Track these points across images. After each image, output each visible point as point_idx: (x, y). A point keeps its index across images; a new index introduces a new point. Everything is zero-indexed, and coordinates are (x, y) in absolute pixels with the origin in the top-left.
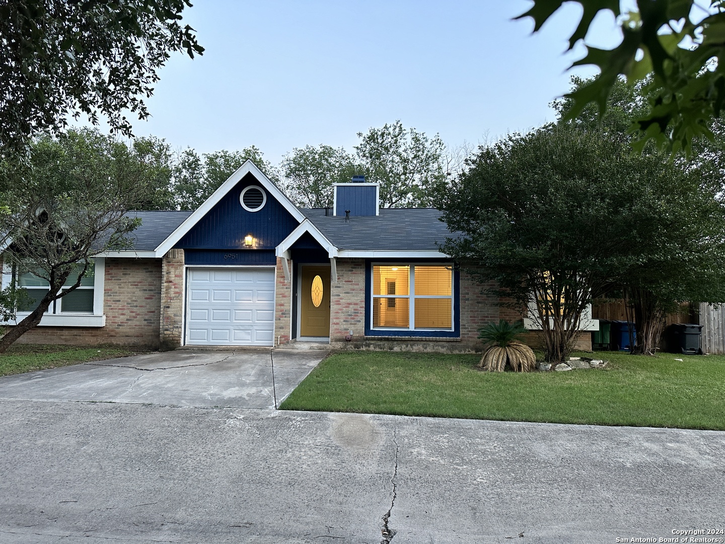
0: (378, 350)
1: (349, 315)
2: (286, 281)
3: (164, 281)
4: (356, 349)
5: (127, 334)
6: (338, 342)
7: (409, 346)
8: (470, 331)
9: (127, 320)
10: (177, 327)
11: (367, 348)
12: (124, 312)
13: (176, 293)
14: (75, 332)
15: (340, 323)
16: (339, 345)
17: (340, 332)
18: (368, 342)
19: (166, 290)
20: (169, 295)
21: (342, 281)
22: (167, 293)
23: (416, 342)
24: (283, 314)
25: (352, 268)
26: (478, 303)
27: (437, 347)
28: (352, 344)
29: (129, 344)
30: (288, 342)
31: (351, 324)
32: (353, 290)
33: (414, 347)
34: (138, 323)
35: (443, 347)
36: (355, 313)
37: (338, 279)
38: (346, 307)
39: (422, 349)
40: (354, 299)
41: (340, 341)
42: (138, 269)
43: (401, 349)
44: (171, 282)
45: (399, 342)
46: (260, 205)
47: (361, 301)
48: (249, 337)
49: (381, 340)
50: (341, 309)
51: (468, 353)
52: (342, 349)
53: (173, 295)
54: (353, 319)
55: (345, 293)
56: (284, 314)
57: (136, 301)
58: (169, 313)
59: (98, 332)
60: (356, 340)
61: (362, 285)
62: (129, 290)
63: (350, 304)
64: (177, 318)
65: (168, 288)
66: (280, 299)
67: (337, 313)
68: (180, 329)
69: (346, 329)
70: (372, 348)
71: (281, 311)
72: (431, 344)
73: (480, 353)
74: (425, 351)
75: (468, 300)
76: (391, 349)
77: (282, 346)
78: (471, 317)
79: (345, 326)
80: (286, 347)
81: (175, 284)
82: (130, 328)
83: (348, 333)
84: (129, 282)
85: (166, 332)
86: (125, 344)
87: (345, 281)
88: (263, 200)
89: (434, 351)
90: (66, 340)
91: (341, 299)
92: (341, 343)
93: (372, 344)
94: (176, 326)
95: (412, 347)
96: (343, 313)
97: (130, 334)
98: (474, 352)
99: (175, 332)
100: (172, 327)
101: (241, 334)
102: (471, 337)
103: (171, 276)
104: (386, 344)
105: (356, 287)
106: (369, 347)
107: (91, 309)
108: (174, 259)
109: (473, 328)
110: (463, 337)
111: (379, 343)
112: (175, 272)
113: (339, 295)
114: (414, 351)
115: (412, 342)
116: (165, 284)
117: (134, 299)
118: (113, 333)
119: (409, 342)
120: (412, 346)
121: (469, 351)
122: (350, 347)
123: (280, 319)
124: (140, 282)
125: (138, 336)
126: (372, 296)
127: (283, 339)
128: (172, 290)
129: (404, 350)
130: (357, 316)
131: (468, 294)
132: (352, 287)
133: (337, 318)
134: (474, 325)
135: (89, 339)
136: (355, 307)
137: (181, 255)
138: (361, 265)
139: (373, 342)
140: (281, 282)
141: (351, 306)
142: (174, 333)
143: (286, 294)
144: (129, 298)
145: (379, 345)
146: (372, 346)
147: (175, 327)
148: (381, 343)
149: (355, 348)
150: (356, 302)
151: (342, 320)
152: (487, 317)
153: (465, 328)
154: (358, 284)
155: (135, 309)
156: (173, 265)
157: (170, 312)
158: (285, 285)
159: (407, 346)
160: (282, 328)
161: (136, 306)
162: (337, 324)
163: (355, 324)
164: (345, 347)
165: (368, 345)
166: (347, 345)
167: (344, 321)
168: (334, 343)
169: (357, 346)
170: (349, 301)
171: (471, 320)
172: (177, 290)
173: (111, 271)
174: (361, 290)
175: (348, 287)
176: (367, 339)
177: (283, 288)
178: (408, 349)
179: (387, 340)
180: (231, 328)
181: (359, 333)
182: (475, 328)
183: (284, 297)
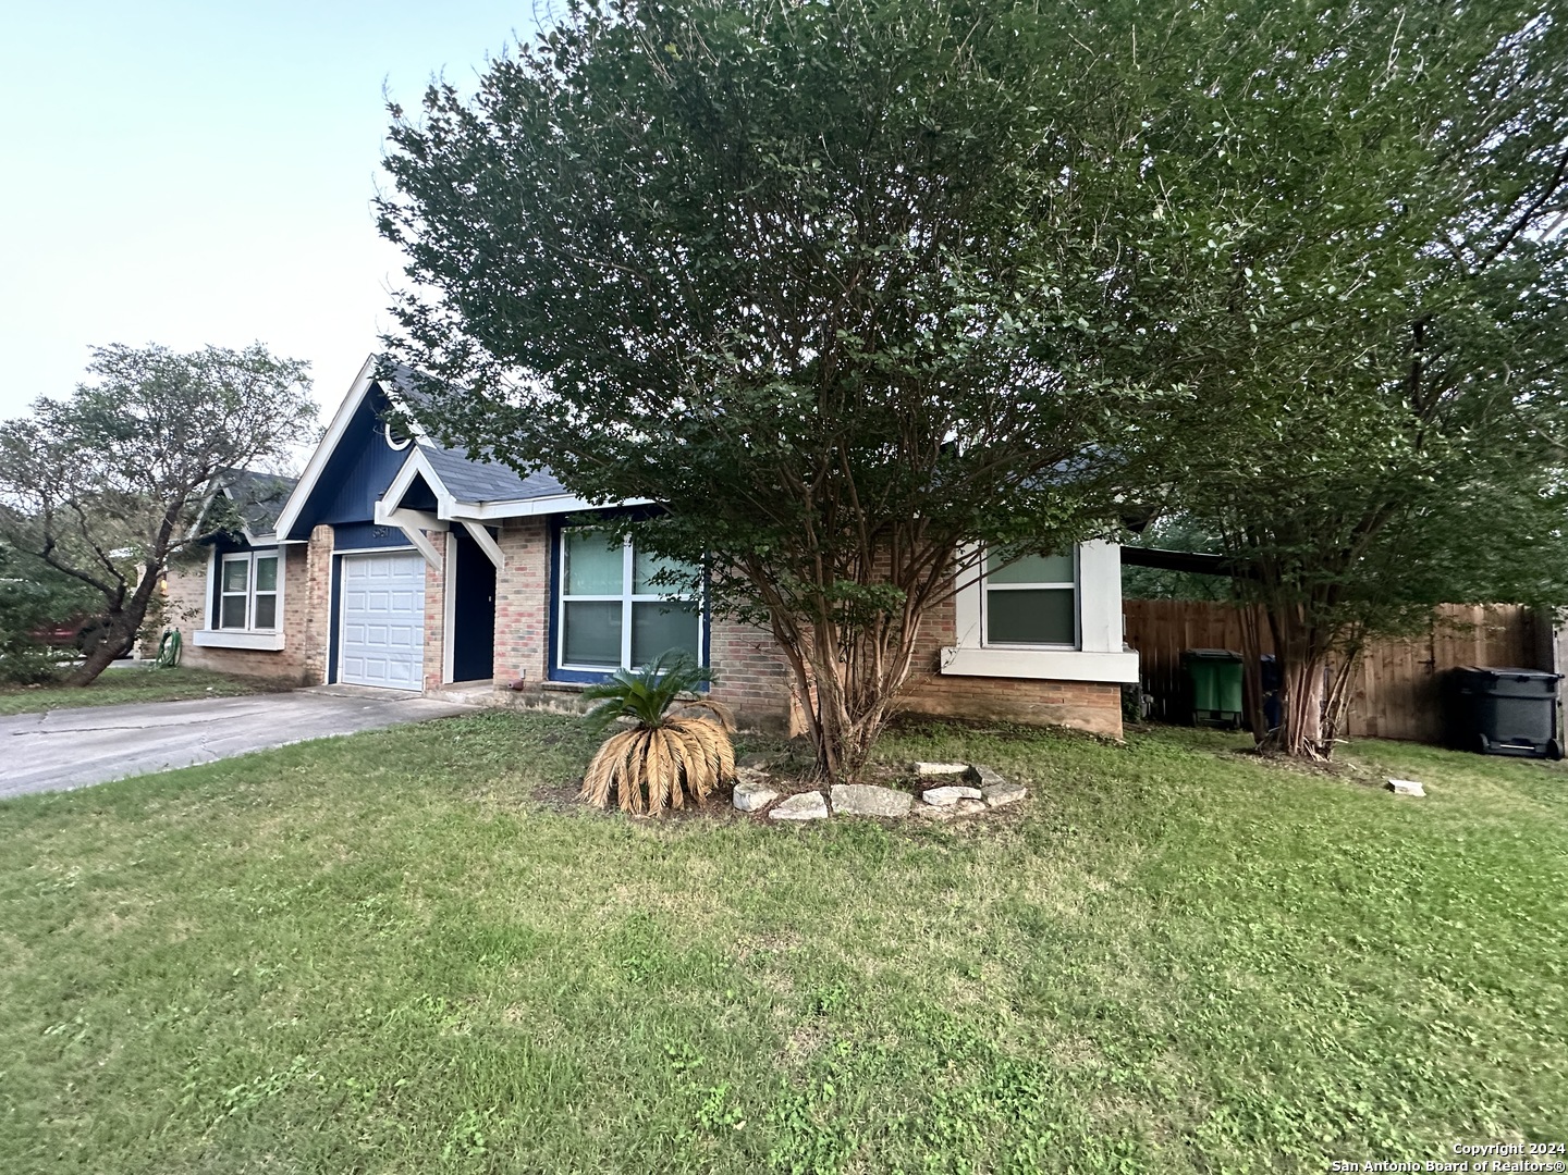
0: (561, 711)
1: (522, 638)
2: (437, 573)
4: (529, 708)
5: (303, 663)
6: (505, 692)
8: (728, 679)
11: (545, 706)
12: (301, 628)
13: (318, 598)
14: (260, 657)
15: (508, 654)
16: (503, 698)
17: (507, 672)
18: (547, 694)
19: (310, 593)
21: (509, 569)
22: (310, 598)
24: (432, 634)
25: (527, 541)
28: (523, 697)
30: (438, 688)
31: (523, 656)
32: (527, 586)
36: (530, 633)
37: (506, 564)
38: (516, 621)
40: (527, 606)
41: (507, 690)
44: (315, 580)
47: (538, 610)
48: (405, 674)
49: (565, 690)
50: (508, 626)
52: (508, 705)
53: (316, 601)
54: (526, 645)
55: (515, 592)
56: (434, 633)
58: (313, 630)
59: (278, 659)
60: (530, 690)
61: (540, 576)
63: (521, 615)
64: (320, 639)
65: (312, 589)
66: (429, 606)
67: (503, 632)
69: (516, 667)
70: (552, 707)
71: (431, 628)
73: (746, 732)
76: (581, 711)
77: (430, 694)
78: (731, 644)
79: (514, 660)
80: (436, 697)
81: (319, 584)
83: (518, 673)
87: (517, 569)
90: (252, 669)
91: (510, 605)
92: (508, 693)
93: (552, 698)
94: (319, 651)
96: (511, 632)
99: (320, 662)
100: (316, 653)
102: (731, 693)
103: (315, 569)
104: (576, 699)
105: (531, 580)
106: (549, 705)
107: (272, 626)
108: (319, 543)
109: (735, 672)
110: (714, 691)
111: (565, 697)
112: (320, 563)
113: (506, 598)
116: (309, 584)
118: (291, 661)
122: (521, 704)
123: (429, 644)
126: (562, 598)
127: (432, 681)
128: (317, 594)
130: (531, 639)
132: (525, 580)
133: (503, 644)
134: (737, 663)
135: (271, 670)
136: (529, 621)
137: (324, 535)
138: (538, 534)
139: (554, 695)
140: (431, 575)
141: (523, 619)
143: (438, 597)
145: (564, 702)
146: (552, 702)
147: (319, 653)
148: (569, 698)
149: (527, 705)
150: (529, 610)
151: (509, 648)
153: (720, 671)
154: (534, 575)
156: (318, 552)
157: (314, 628)
158: (435, 580)
160: (431, 660)
162: (503, 655)
163: (529, 656)
164: (512, 702)
165: (546, 701)
166: (516, 698)
167: (514, 650)
168: (498, 693)
169: (530, 703)
170: (519, 609)
171: (731, 651)
172: (321, 593)
173: (292, 567)
174: (538, 586)
175: (519, 580)
176: (547, 688)
177: (432, 586)
179: (576, 691)
180: (388, 657)
181: (534, 674)
182: (740, 672)
183: (434, 601)
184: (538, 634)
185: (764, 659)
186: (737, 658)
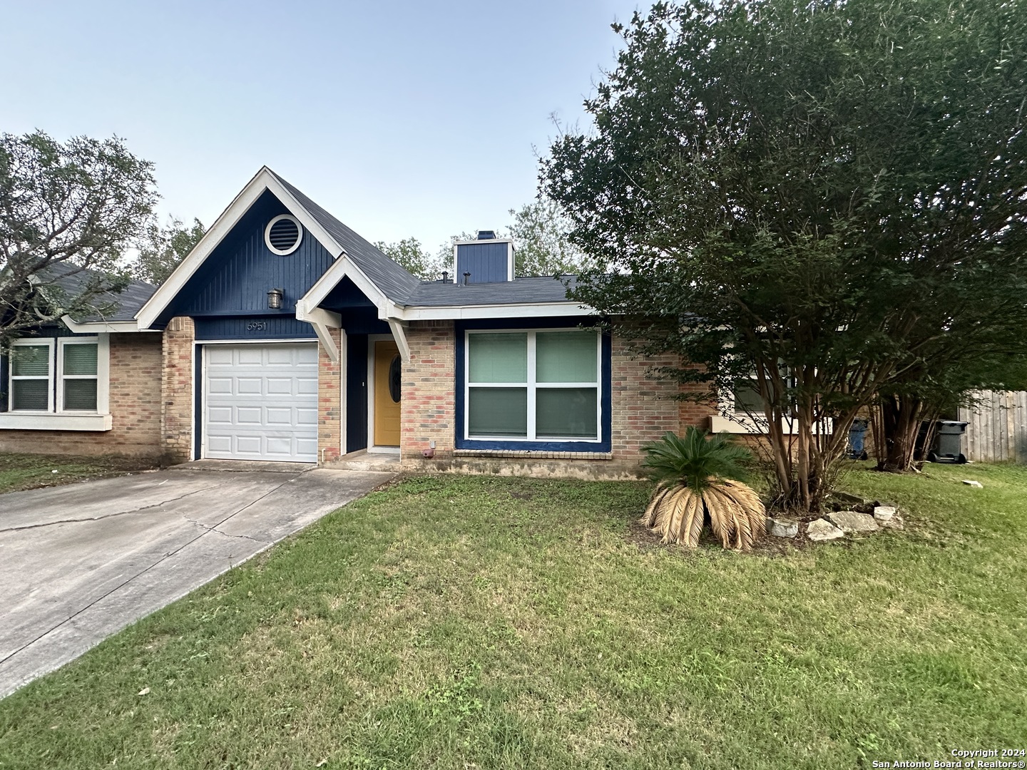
0: (474, 472)
1: (430, 416)
2: (332, 363)
3: (165, 366)
4: (441, 471)
5: (139, 441)
6: (413, 460)
7: (526, 466)
8: (628, 443)
9: (139, 421)
10: (184, 433)
11: (458, 469)
12: (135, 409)
13: (181, 382)
14: (77, 438)
15: (416, 429)
16: (414, 465)
17: (415, 443)
18: (459, 460)
19: (168, 378)
20: (172, 386)
21: (417, 361)
22: (169, 383)
23: (535, 460)
24: (329, 414)
25: (434, 339)
26: (643, 394)
27: (572, 470)
28: (434, 463)
29: (141, 454)
30: (337, 459)
31: (432, 430)
32: (436, 375)
33: (534, 469)
34: (152, 426)
35: (582, 469)
36: (439, 412)
37: (412, 357)
38: (424, 403)
39: (547, 472)
40: (436, 391)
41: (418, 458)
42: (152, 350)
43: (512, 472)
44: (174, 366)
45: (510, 461)
46: (292, 245)
47: (448, 394)
48: (287, 449)
49: (479, 456)
50: (416, 407)
51: (624, 479)
52: (418, 470)
53: (177, 386)
54: (436, 422)
55: (423, 380)
56: (331, 414)
57: (148, 395)
58: (172, 411)
59: (103, 438)
60: (441, 457)
61: (450, 366)
62: (140, 379)
63: (430, 398)
64: (184, 420)
65: (171, 375)
66: (324, 391)
67: (410, 412)
68: (188, 437)
69: (424, 439)
70: (465, 470)
71: (327, 409)
72: (563, 464)
73: (645, 479)
74: (553, 475)
75: (625, 389)
76: (496, 471)
77: (328, 464)
78: (630, 418)
79: (423, 434)
80: (335, 467)
81: (179, 370)
82: (142, 433)
83: (428, 444)
84: (140, 368)
85: (169, 441)
86: (136, 454)
87: (423, 361)
88: (297, 236)
89: (566, 475)
90: (65, 449)
91: (416, 390)
92: (417, 461)
93: (465, 463)
94: (182, 431)
95: (530, 469)
96: (419, 412)
97: (142, 441)
98: (634, 478)
99: (182, 440)
100: (177, 432)
101: (277, 444)
102: (630, 453)
103: (174, 357)
104: (489, 463)
105: (439, 370)
106: (461, 468)
107: (94, 407)
108: (178, 333)
109: (633, 438)
110: (616, 452)
111: (477, 461)
112: (179, 351)
113: (413, 384)
114: (534, 475)
115: (530, 461)
116: (167, 370)
117: (146, 391)
118: (121, 440)
119: (525, 460)
120: (530, 466)
121: (626, 476)
122: (431, 468)
123: (324, 423)
124: (154, 368)
125: (152, 444)
126: (467, 385)
127: (330, 453)
128: (176, 379)
129: (517, 474)
130: (441, 417)
131: (625, 379)
132: (433, 370)
133: (411, 421)
134: (635, 431)
135: (92, 449)
136: (439, 403)
137: (185, 326)
138: (446, 334)
139: (466, 460)
140: (325, 365)
141: (432, 402)
142: (180, 441)
143: (334, 383)
144: (141, 391)
145: (476, 465)
146: (465, 466)
147: (181, 433)
148: (481, 462)
149: (439, 469)
150: (438, 394)
151: (418, 425)
152: (657, 418)
153: (619, 438)
154: (442, 366)
155: (148, 406)
156: (177, 341)
157: (175, 411)
158: (331, 369)
159: (522, 467)
160: (327, 436)
161: (149, 402)
162: (411, 430)
163: (439, 431)
164: (423, 468)
165: (460, 465)
166: (427, 464)
167: (422, 426)
168: (405, 460)
169: (441, 467)
170: (428, 394)
171: (631, 423)
172: (182, 378)
174: (447, 375)
175: (426, 370)
176: (457, 455)
177: (328, 374)
178: (523, 472)
179: (490, 456)
180: (263, 434)
181: (445, 444)
182: (638, 437)
183: (331, 387)
184: (448, 413)
185: (658, 428)
186: (636, 428)
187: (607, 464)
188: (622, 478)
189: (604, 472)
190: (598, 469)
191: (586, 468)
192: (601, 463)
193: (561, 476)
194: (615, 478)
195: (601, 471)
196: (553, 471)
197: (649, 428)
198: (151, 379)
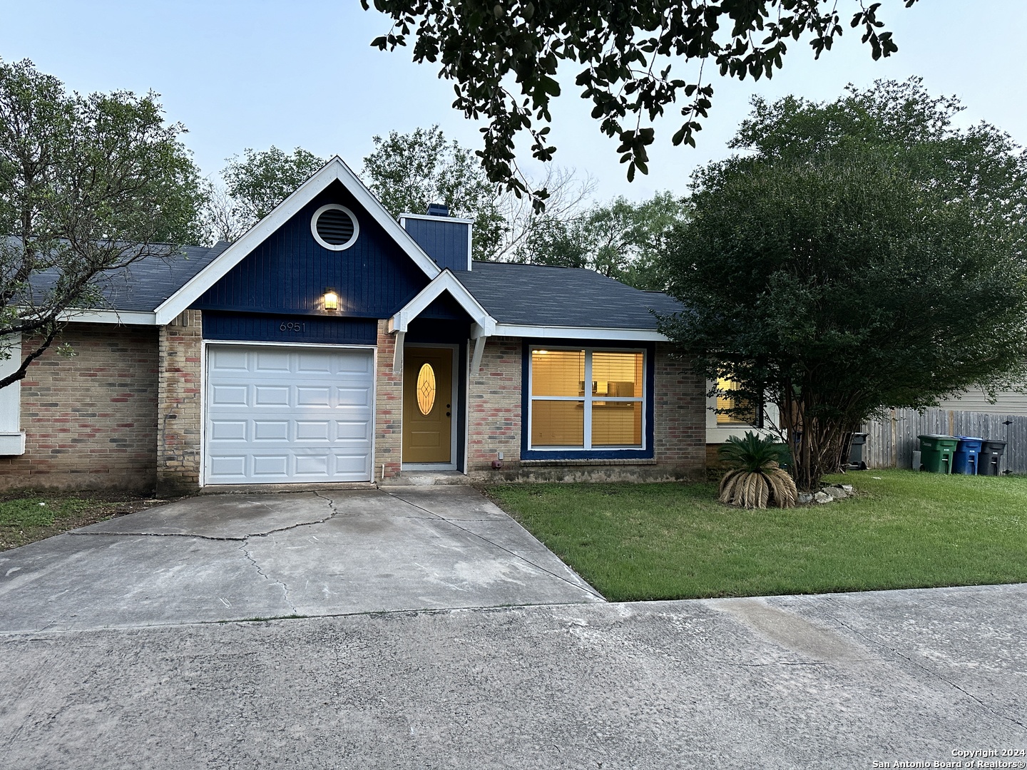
0: (541, 481)
1: (498, 428)
2: (394, 373)
3: (164, 369)
4: (509, 482)
5: (74, 468)
6: (480, 472)
7: (586, 473)
8: (668, 449)
9: (74, 441)
10: (192, 453)
11: (525, 479)
12: (67, 426)
13: (188, 391)
15: (484, 441)
16: (482, 476)
17: (483, 456)
18: (526, 469)
19: (169, 385)
20: (175, 395)
21: (486, 374)
22: (169, 391)
23: (594, 468)
24: (388, 427)
25: (502, 353)
26: (680, 407)
27: (624, 474)
28: (501, 474)
29: (78, 486)
30: (398, 475)
31: (500, 442)
32: (504, 388)
33: (593, 475)
34: (97, 447)
35: (633, 473)
36: (507, 424)
37: (481, 370)
38: (493, 415)
39: (604, 477)
40: (505, 403)
41: (483, 470)
42: (96, 345)
43: (574, 479)
44: (178, 370)
45: (572, 469)
46: (347, 240)
47: (516, 406)
48: (324, 468)
49: (545, 465)
50: (484, 419)
51: (666, 481)
52: (486, 481)
53: (182, 395)
54: (503, 433)
55: (491, 393)
56: (391, 427)
57: (92, 405)
58: (175, 427)
60: (508, 467)
61: (518, 380)
62: (77, 384)
63: (498, 410)
64: (191, 437)
65: (172, 382)
66: (384, 402)
67: (479, 424)
68: (197, 457)
69: (492, 451)
70: (532, 479)
71: (386, 422)
72: (617, 469)
73: (681, 480)
74: (609, 480)
75: (666, 403)
76: (561, 479)
77: (388, 481)
78: (670, 428)
79: (491, 446)
80: (395, 483)
81: (185, 375)
82: (80, 457)
83: (495, 456)
84: (76, 370)
85: (169, 463)
86: (69, 486)
87: (491, 374)
88: (353, 231)
89: (620, 479)
91: (484, 402)
92: (485, 472)
93: (531, 472)
94: (190, 450)
95: (590, 476)
96: (487, 424)
97: (80, 468)
98: (673, 479)
99: (189, 462)
100: (181, 453)
101: (312, 463)
102: (670, 458)
103: (177, 359)
104: (553, 471)
105: (507, 383)
106: (528, 477)
108: (184, 329)
109: (672, 445)
110: (659, 458)
111: (543, 470)
112: (186, 352)
113: (482, 397)
114: (593, 481)
115: (589, 468)
116: (167, 375)
117: (88, 400)
119: (585, 467)
120: (589, 473)
121: (667, 478)
122: (499, 478)
123: (384, 437)
124: (101, 370)
125: (97, 472)
126: (531, 398)
127: (389, 469)
128: (181, 386)
129: (578, 480)
130: (509, 429)
131: (666, 394)
132: (501, 383)
133: (479, 433)
134: (674, 439)
136: (507, 415)
137: (197, 322)
138: (515, 349)
139: (532, 469)
140: (386, 375)
141: (501, 414)
142: (185, 463)
143: (395, 394)
144: (77, 400)
145: (542, 474)
146: (532, 475)
147: (187, 453)
148: (546, 471)
149: (507, 480)
150: (507, 407)
151: (486, 436)
152: (691, 428)
153: (662, 445)
154: (511, 379)
155: (90, 421)
156: (182, 339)
157: (178, 426)
158: (392, 379)
159: (583, 474)
160: (387, 451)
161: (94, 415)
162: (479, 442)
163: (507, 442)
164: (491, 479)
165: (526, 475)
166: (495, 475)
167: (490, 438)
168: (473, 473)
169: (509, 477)
170: (496, 406)
171: (670, 433)
172: (190, 386)
174: (515, 388)
175: (496, 383)
176: (526, 465)
177: (389, 384)
178: (584, 478)
179: (555, 465)
180: (291, 452)
181: (512, 456)
182: (676, 445)
183: (392, 398)
184: (515, 425)
185: (691, 436)
186: (675, 437)
187: (652, 468)
188: (664, 480)
189: (650, 475)
190: (645, 473)
191: (635, 473)
192: (647, 468)
193: (616, 480)
194: (659, 480)
195: (646, 474)
196: (609, 476)
197: (684, 437)
198: (96, 384)
